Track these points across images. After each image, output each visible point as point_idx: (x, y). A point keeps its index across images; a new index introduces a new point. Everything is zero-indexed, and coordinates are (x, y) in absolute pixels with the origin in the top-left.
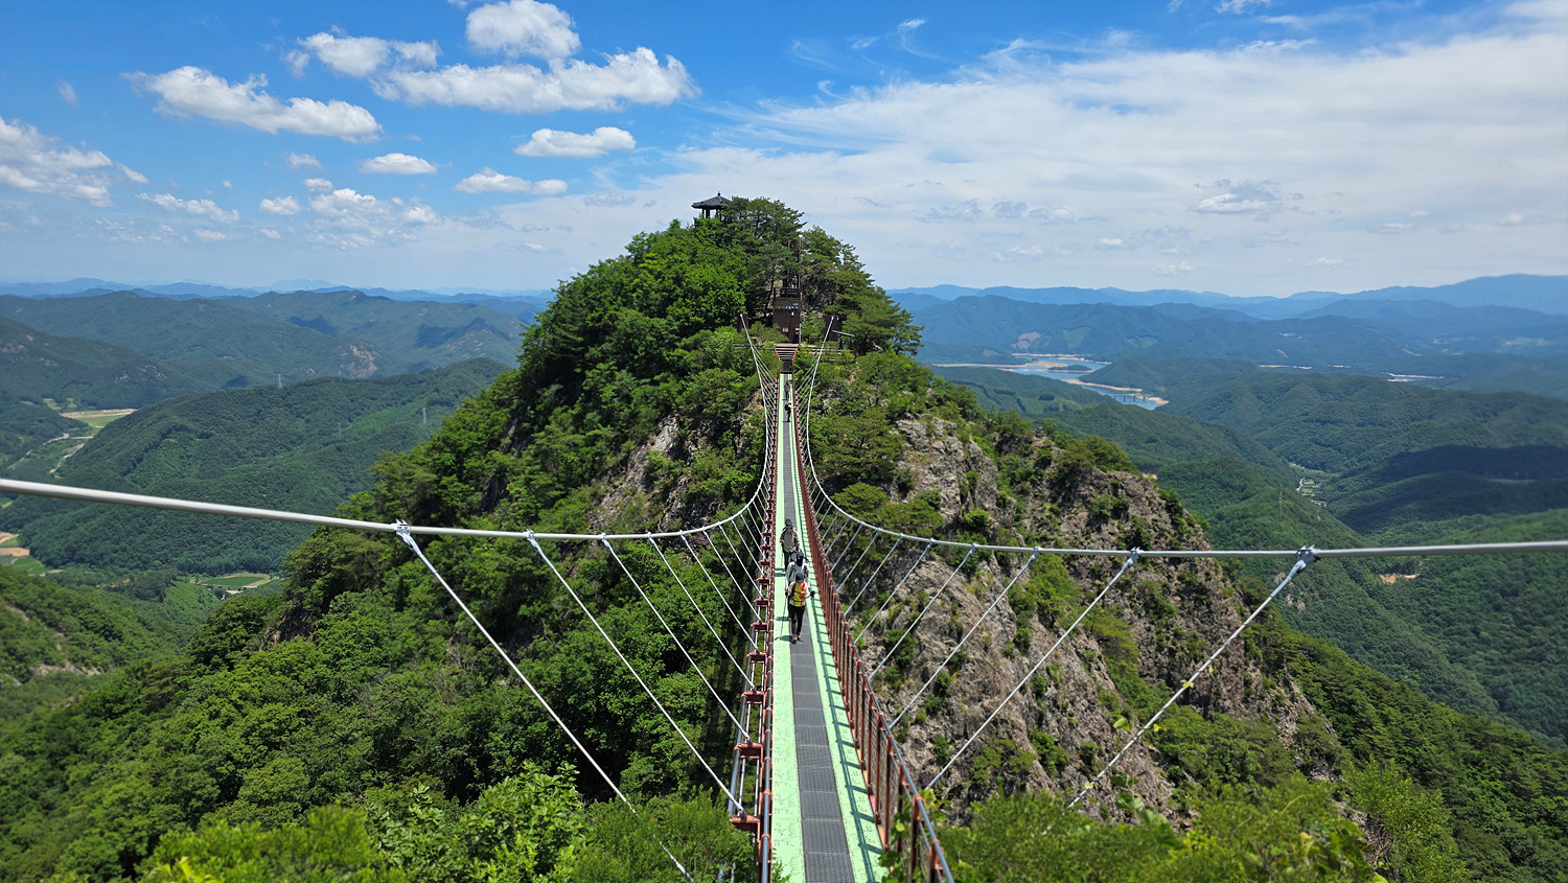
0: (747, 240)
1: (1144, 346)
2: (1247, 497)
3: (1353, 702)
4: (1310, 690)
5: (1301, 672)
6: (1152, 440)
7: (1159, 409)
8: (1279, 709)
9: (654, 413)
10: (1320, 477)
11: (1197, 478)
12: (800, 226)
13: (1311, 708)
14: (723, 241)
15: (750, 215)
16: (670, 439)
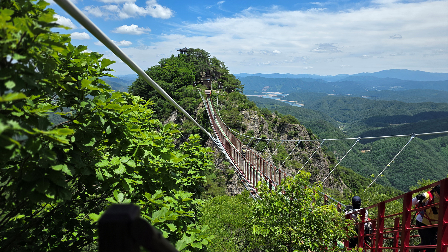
0: (194, 60)
1: (298, 90)
2: (326, 131)
3: (356, 185)
4: (345, 182)
5: (343, 177)
6: (300, 116)
7: (302, 107)
8: (339, 187)
9: (171, 110)
10: (345, 125)
11: (313, 126)
12: (209, 56)
13: (346, 187)
14: (188, 60)
15: (195, 53)
16: (175, 118)
